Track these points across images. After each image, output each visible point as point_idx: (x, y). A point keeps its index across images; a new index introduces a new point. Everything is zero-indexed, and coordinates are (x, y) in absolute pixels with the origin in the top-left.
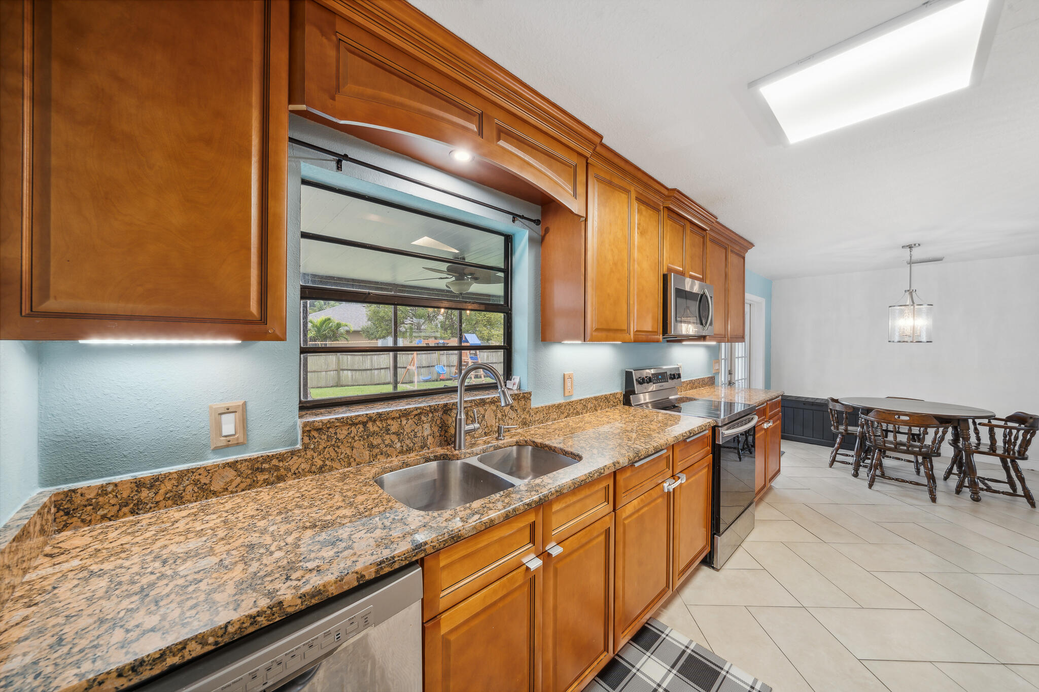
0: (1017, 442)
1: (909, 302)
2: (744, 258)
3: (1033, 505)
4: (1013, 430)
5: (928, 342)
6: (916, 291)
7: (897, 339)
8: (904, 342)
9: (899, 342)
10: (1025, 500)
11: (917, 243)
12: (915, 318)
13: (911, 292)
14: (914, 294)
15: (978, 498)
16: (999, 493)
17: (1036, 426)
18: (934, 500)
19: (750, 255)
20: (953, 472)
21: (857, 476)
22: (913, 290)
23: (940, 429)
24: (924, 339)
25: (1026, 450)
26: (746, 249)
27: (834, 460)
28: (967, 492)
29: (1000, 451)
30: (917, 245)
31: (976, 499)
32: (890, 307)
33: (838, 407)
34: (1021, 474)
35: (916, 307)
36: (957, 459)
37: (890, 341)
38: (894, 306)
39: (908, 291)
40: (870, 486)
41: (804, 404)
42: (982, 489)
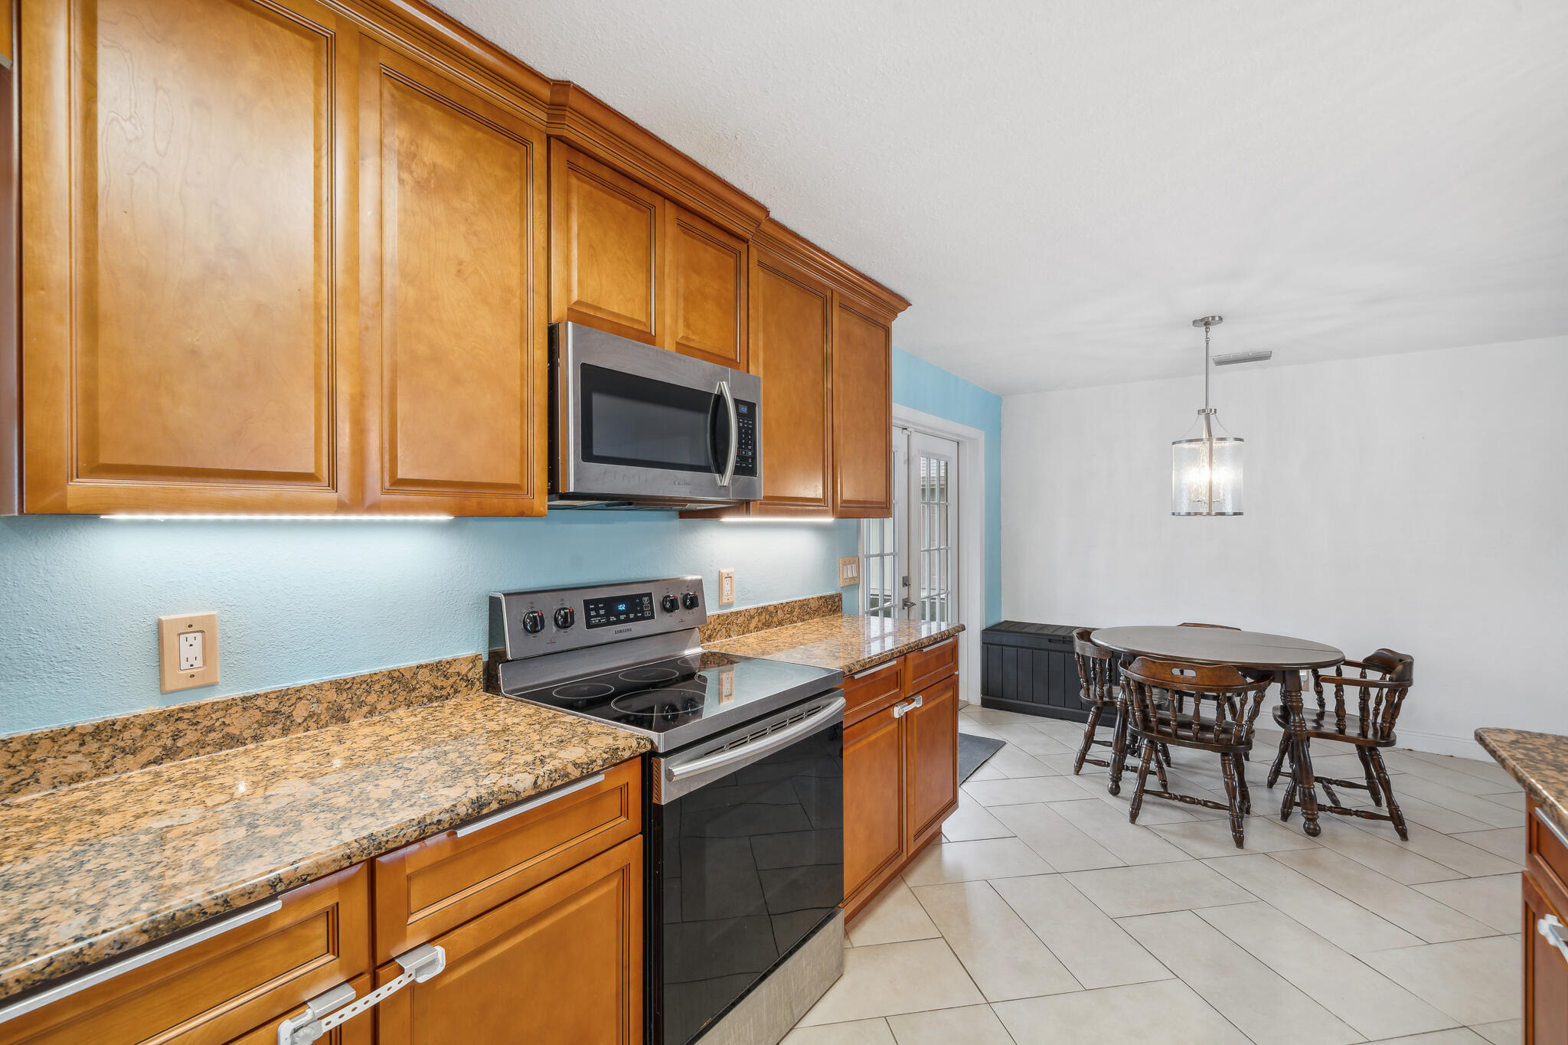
0: (1380, 707)
1: (1205, 436)
2: (887, 332)
3: (1403, 835)
4: (1371, 690)
5: (1235, 514)
6: (1215, 410)
7: (1185, 510)
8: (1196, 514)
9: (1189, 514)
10: (1390, 824)
11: (1217, 314)
12: (1214, 466)
13: (1207, 413)
14: (1212, 417)
15: (1315, 829)
16: (1351, 814)
17: (1407, 678)
18: (1239, 842)
19: (901, 326)
20: (1283, 770)
21: (1118, 793)
22: (1211, 410)
23: (1249, 693)
24: (1229, 509)
25: (1392, 725)
26: (894, 312)
27: (1082, 760)
28: (1298, 818)
29: (1353, 731)
30: (1217, 319)
31: (1313, 832)
32: (1174, 443)
33: (1089, 652)
34: (1385, 773)
35: (1216, 445)
36: (1288, 744)
37: (1173, 514)
38: (1180, 442)
39: (1204, 411)
40: (1134, 817)
41: (1050, 640)
42: (1322, 808)
